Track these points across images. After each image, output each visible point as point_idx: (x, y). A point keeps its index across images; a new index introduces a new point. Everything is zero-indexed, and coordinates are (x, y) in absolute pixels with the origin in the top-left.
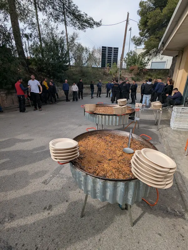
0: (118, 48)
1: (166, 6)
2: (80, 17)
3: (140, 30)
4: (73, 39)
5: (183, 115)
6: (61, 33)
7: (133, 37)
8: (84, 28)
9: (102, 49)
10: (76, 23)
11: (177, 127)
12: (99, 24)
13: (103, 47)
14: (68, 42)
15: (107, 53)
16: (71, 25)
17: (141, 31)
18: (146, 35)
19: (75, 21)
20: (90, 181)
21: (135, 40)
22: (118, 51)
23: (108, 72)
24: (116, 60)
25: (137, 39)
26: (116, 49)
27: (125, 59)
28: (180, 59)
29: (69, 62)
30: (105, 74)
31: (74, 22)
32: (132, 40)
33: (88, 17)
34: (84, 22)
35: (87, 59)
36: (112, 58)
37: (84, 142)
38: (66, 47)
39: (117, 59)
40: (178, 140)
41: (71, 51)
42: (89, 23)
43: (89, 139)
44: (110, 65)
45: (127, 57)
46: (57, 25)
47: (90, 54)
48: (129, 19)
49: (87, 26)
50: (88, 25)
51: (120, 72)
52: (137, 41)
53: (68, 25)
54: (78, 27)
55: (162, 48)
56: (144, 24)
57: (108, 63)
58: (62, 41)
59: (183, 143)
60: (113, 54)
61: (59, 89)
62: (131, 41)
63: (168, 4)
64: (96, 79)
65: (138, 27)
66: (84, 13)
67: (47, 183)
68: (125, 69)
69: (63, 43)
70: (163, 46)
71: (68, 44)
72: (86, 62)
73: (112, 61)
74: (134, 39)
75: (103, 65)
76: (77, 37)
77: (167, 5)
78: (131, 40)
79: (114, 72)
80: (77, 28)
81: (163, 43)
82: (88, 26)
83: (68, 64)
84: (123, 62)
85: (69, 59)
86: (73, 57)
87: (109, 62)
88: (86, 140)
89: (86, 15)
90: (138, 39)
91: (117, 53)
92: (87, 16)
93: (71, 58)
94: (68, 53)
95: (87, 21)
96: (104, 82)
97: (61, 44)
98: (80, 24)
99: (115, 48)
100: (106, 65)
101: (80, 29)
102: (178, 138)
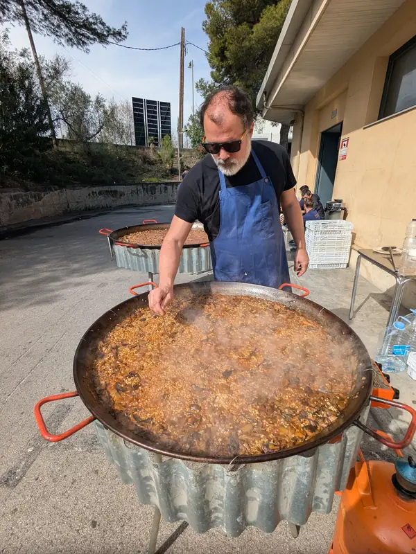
0: (168, 104)
1: (259, 21)
2: (69, 12)
3: (213, 67)
4: (57, 73)
5: (327, 235)
6: (19, 53)
7: (200, 81)
8: (84, 43)
9: (134, 105)
10: (59, 26)
11: (317, 262)
12: (120, 34)
13: (134, 99)
14: (42, 78)
15: (145, 113)
16: (45, 30)
17: (214, 70)
18: (225, 79)
19: (56, 22)
20: (186, 476)
21: (203, 88)
22: (169, 109)
23: (152, 156)
24: (167, 130)
25: (208, 85)
26: (166, 107)
27: (188, 127)
28: (301, 126)
29: (52, 128)
30: (146, 160)
31: (53, 24)
32: (197, 87)
33: (89, 13)
34: (80, 27)
35: (98, 124)
36: (159, 124)
37: (129, 329)
38: (38, 91)
39: (170, 128)
40: (326, 289)
41: (55, 102)
42: (94, 32)
43: (144, 316)
44: (157, 140)
45: (191, 124)
46: (7, 30)
47: (105, 112)
48: (186, 42)
49: (92, 39)
50: (92, 36)
51: (180, 156)
52: (207, 91)
53: (38, 30)
54: (67, 38)
55: (265, 103)
56: (219, 54)
57: (150, 135)
58: (24, 73)
59: (337, 295)
60: (159, 116)
61: (32, 197)
62: (195, 89)
63: (262, 18)
64: (128, 172)
65: (208, 61)
66: (77, 2)
67: (18, 481)
68: (189, 150)
69: (28, 78)
70: (267, 100)
71: (42, 83)
72: (98, 133)
73: (159, 133)
74: (201, 86)
75: (140, 141)
76: (66, 68)
77: (261, 20)
78: (195, 86)
79: (167, 156)
80: (63, 41)
81: (265, 92)
82: (94, 40)
83: (48, 133)
84: (184, 134)
85: (51, 121)
86: (61, 117)
87: (153, 133)
88: (134, 324)
89: (84, 7)
90: (209, 87)
91: (169, 114)
92: (87, 13)
93: (57, 120)
94: (44, 104)
95: (87, 25)
96: (147, 179)
97: (22, 82)
98: (71, 30)
99: (162, 103)
100: (147, 141)
101: (72, 45)
102: (326, 285)
